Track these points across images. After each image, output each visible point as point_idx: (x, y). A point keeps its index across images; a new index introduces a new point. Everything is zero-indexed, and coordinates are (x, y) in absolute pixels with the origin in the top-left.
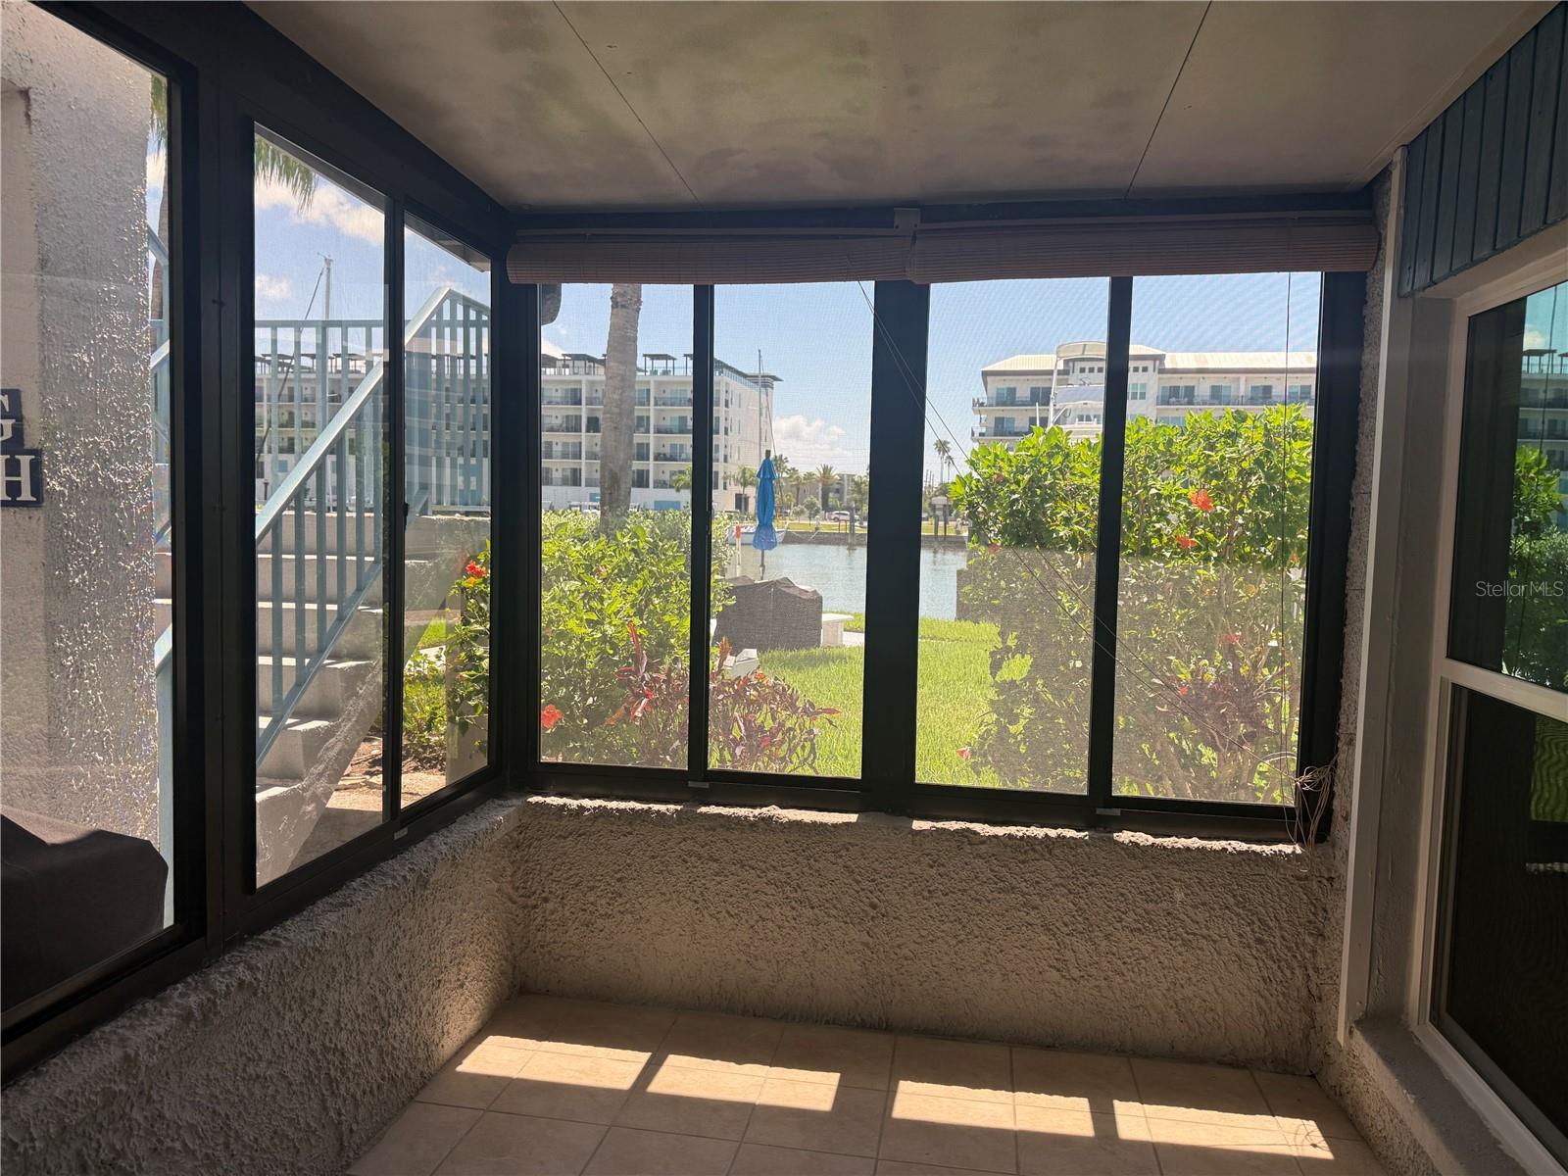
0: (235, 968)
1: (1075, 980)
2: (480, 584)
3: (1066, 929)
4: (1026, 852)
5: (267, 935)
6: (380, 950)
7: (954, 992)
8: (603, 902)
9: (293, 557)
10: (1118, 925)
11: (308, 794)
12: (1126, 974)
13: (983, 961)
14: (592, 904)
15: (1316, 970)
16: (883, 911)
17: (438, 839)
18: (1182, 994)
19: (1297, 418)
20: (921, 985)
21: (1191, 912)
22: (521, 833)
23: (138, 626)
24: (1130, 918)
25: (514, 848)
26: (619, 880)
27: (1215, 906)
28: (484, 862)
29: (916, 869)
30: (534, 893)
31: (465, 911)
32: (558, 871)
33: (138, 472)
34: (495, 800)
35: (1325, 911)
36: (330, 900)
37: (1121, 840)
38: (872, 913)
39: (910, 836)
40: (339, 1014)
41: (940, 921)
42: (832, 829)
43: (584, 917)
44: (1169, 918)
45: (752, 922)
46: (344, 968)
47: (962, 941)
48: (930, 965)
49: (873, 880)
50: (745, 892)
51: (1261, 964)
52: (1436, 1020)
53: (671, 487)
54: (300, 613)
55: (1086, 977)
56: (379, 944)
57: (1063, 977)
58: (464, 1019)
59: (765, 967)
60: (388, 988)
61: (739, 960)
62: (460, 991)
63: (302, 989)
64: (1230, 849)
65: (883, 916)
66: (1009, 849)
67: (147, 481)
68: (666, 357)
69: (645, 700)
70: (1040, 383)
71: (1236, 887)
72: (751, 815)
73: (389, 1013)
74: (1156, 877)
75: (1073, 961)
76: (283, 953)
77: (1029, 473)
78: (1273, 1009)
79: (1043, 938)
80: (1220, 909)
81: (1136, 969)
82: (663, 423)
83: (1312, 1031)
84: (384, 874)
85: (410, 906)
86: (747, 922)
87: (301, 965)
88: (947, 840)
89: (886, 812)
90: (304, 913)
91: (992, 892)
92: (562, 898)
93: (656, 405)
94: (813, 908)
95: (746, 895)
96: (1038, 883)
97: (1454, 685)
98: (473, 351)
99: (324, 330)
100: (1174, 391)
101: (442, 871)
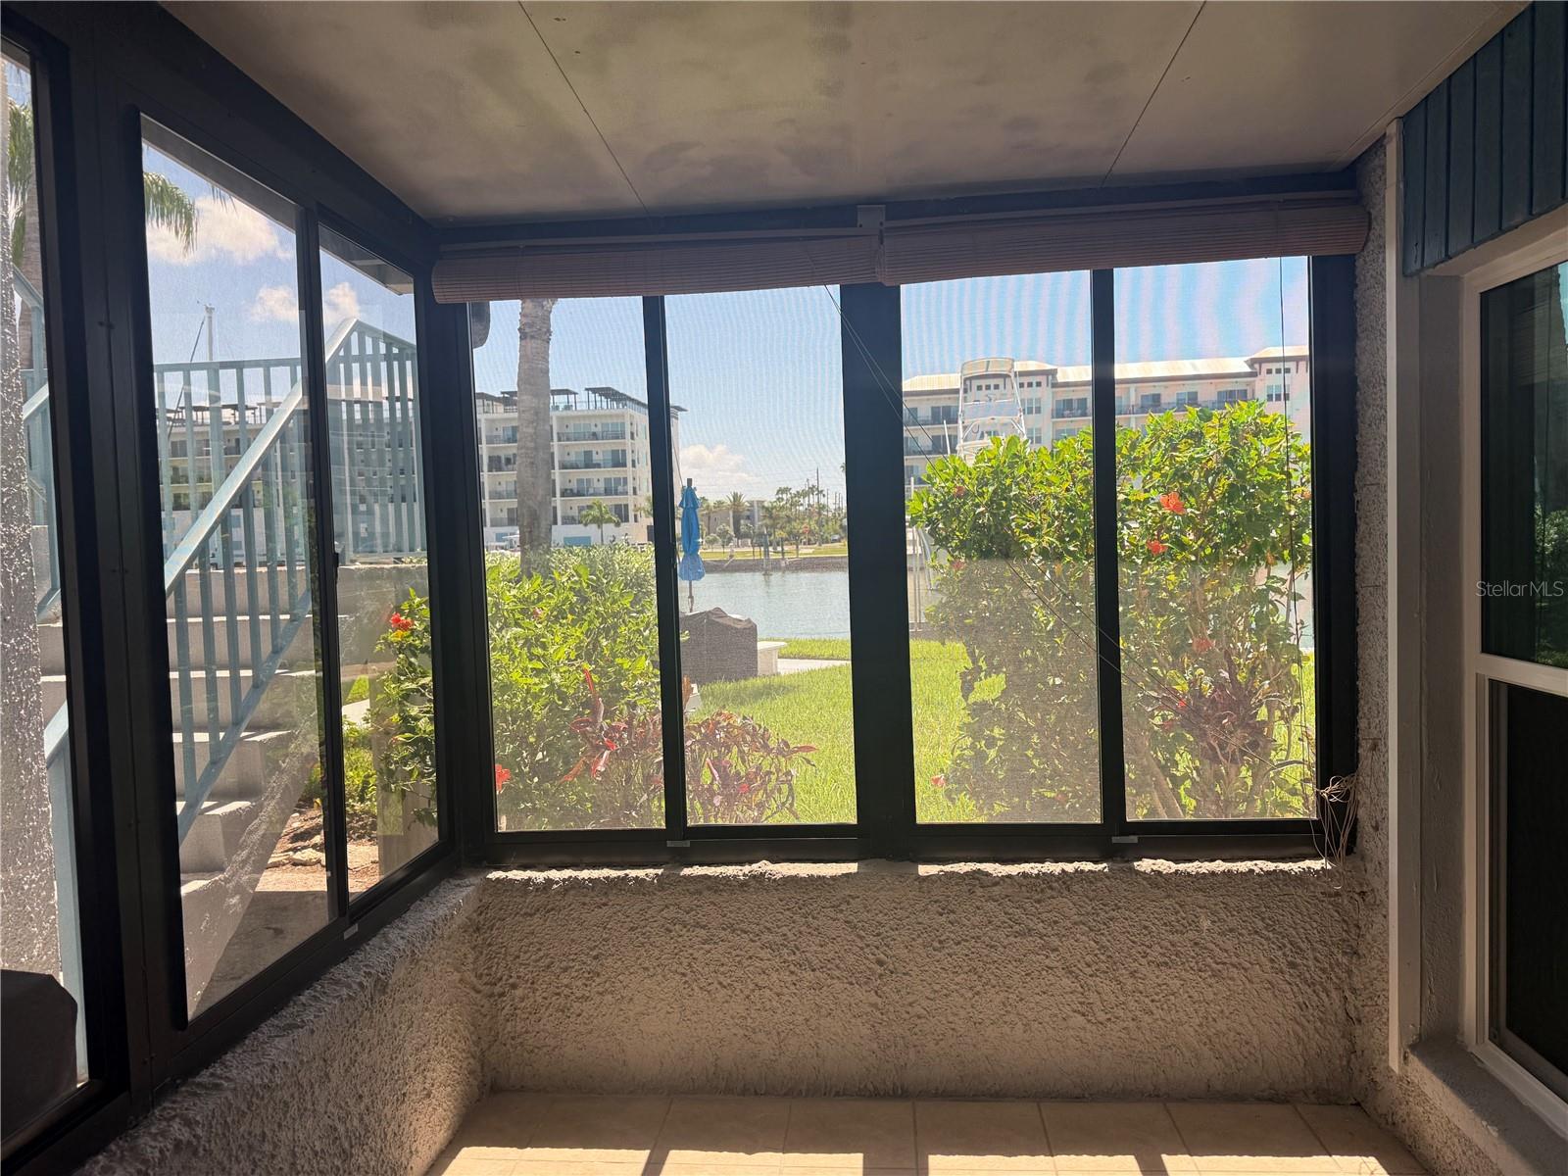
0: (169, 1126)
1: (1102, 1024)
2: (408, 637)
3: (1089, 969)
4: (1042, 891)
5: (204, 1077)
6: (337, 1070)
7: (972, 1048)
8: (579, 983)
9: (200, 620)
10: (1144, 961)
11: (230, 886)
12: (1155, 1012)
13: (1002, 1012)
14: (566, 986)
15: (1354, 991)
16: (891, 967)
17: (393, 933)
18: (1214, 1028)
19: (1260, 414)
20: (937, 1044)
21: (1219, 940)
22: (480, 914)
23: (22, 712)
24: (1155, 953)
25: (475, 932)
26: (596, 958)
27: (1244, 931)
28: (444, 953)
29: (924, 918)
30: (501, 979)
31: (427, 1010)
32: (525, 953)
33: (14, 536)
34: (451, 880)
35: (1358, 927)
36: (276, 1022)
37: (1143, 870)
38: (879, 970)
39: (917, 883)
40: (294, 1155)
41: (954, 973)
42: (831, 882)
43: (558, 1001)
44: (1197, 949)
45: (747, 992)
46: (297, 1099)
47: (978, 993)
48: (944, 1022)
49: (878, 935)
50: (738, 959)
51: (1295, 989)
52: (1496, 1038)
53: (580, 522)
54: (211, 682)
55: (1113, 1019)
56: (336, 1064)
57: (1089, 1021)
58: (433, 1132)
59: (765, 1040)
60: (348, 1113)
61: (735, 1034)
62: (427, 1101)
63: (250, 1133)
64: (1257, 871)
65: (892, 972)
66: (1023, 888)
67: (25, 544)
68: (567, 392)
69: (607, 753)
70: (943, 402)
71: (1264, 910)
72: (740, 873)
73: (351, 1142)
74: (1181, 906)
75: (1099, 1003)
76: (226, 1098)
77: (993, 485)
78: (1311, 1036)
79: (1066, 981)
80: (1249, 934)
81: (1165, 1006)
82: (567, 458)
83: (1353, 1056)
84: (337, 982)
85: (367, 1014)
86: (742, 992)
87: (248, 1108)
88: (957, 884)
89: (888, 858)
90: (247, 1042)
91: (1007, 936)
92: (533, 983)
93: (559, 440)
94: (814, 970)
95: (739, 962)
96: (1056, 922)
97: (1491, 681)
98: (397, 393)
99: (217, 372)
100: (1068, 403)
101: (400, 973)
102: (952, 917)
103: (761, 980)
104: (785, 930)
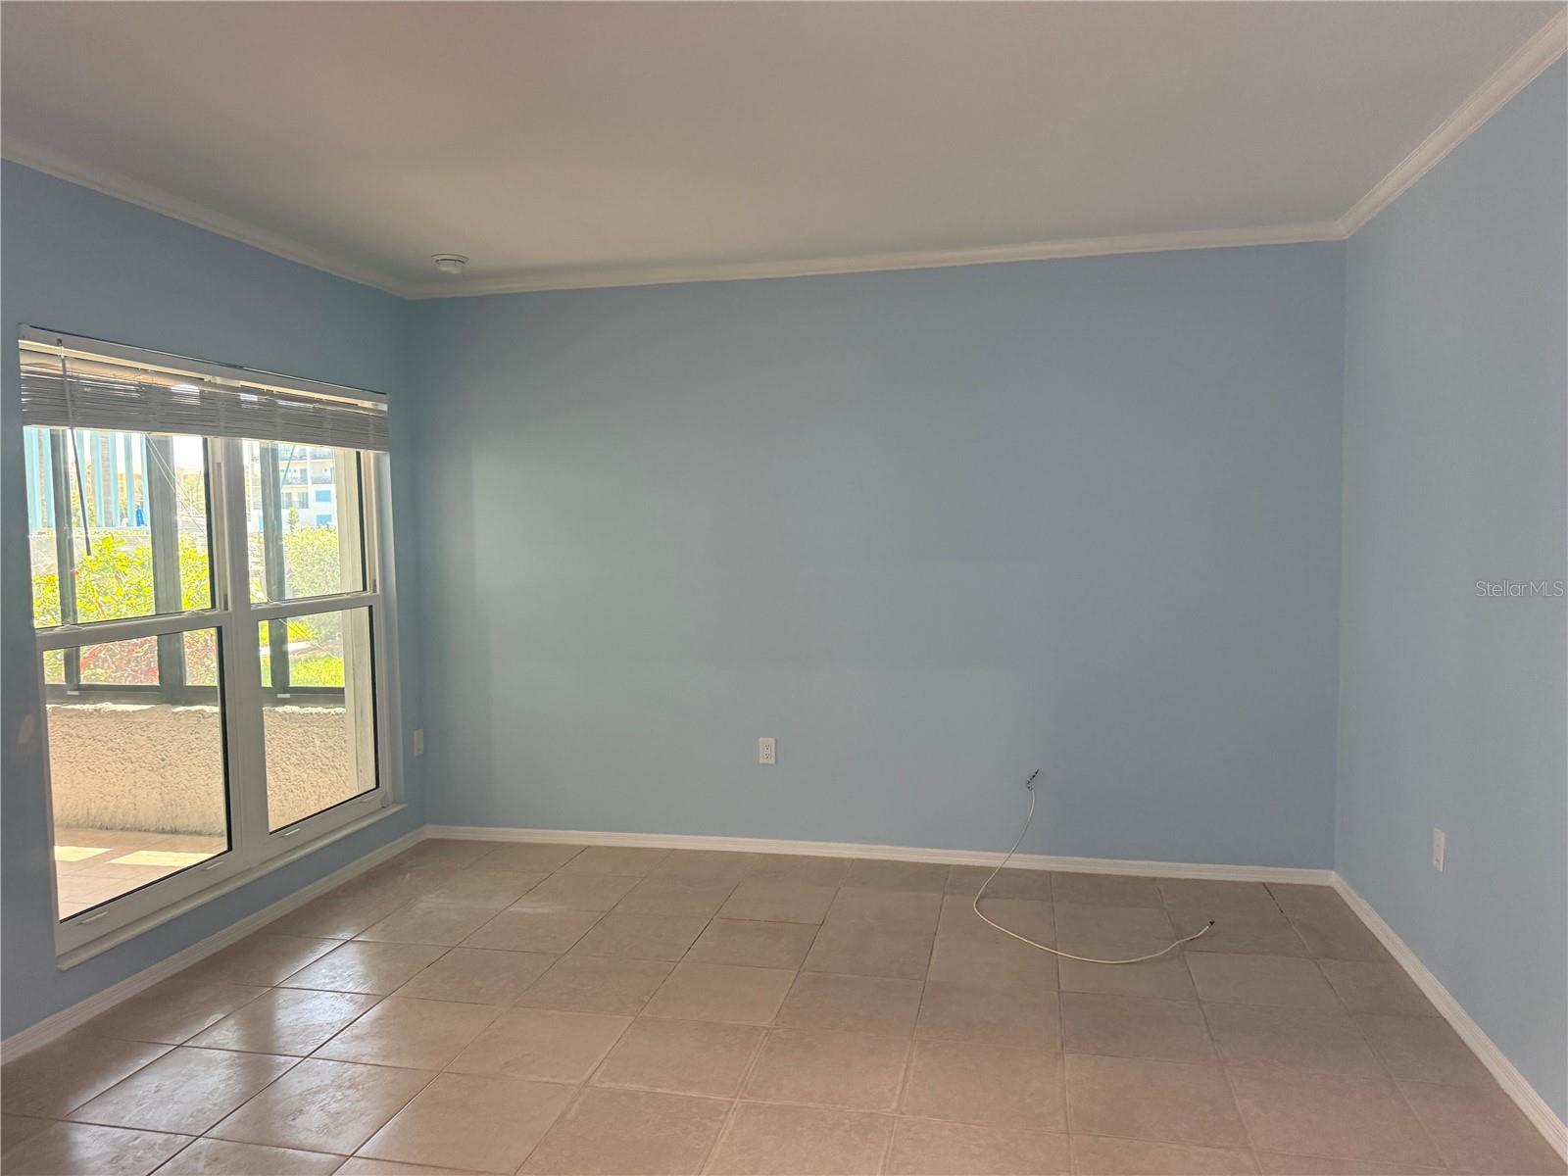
16: (169, 762)
29: (184, 736)
38: (163, 764)
44: (313, 757)
50: (97, 755)
65: (169, 765)
86: (99, 773)
94: (132, 763)
102: (198, 736)
103: (107, 767)
104: (118, 740)
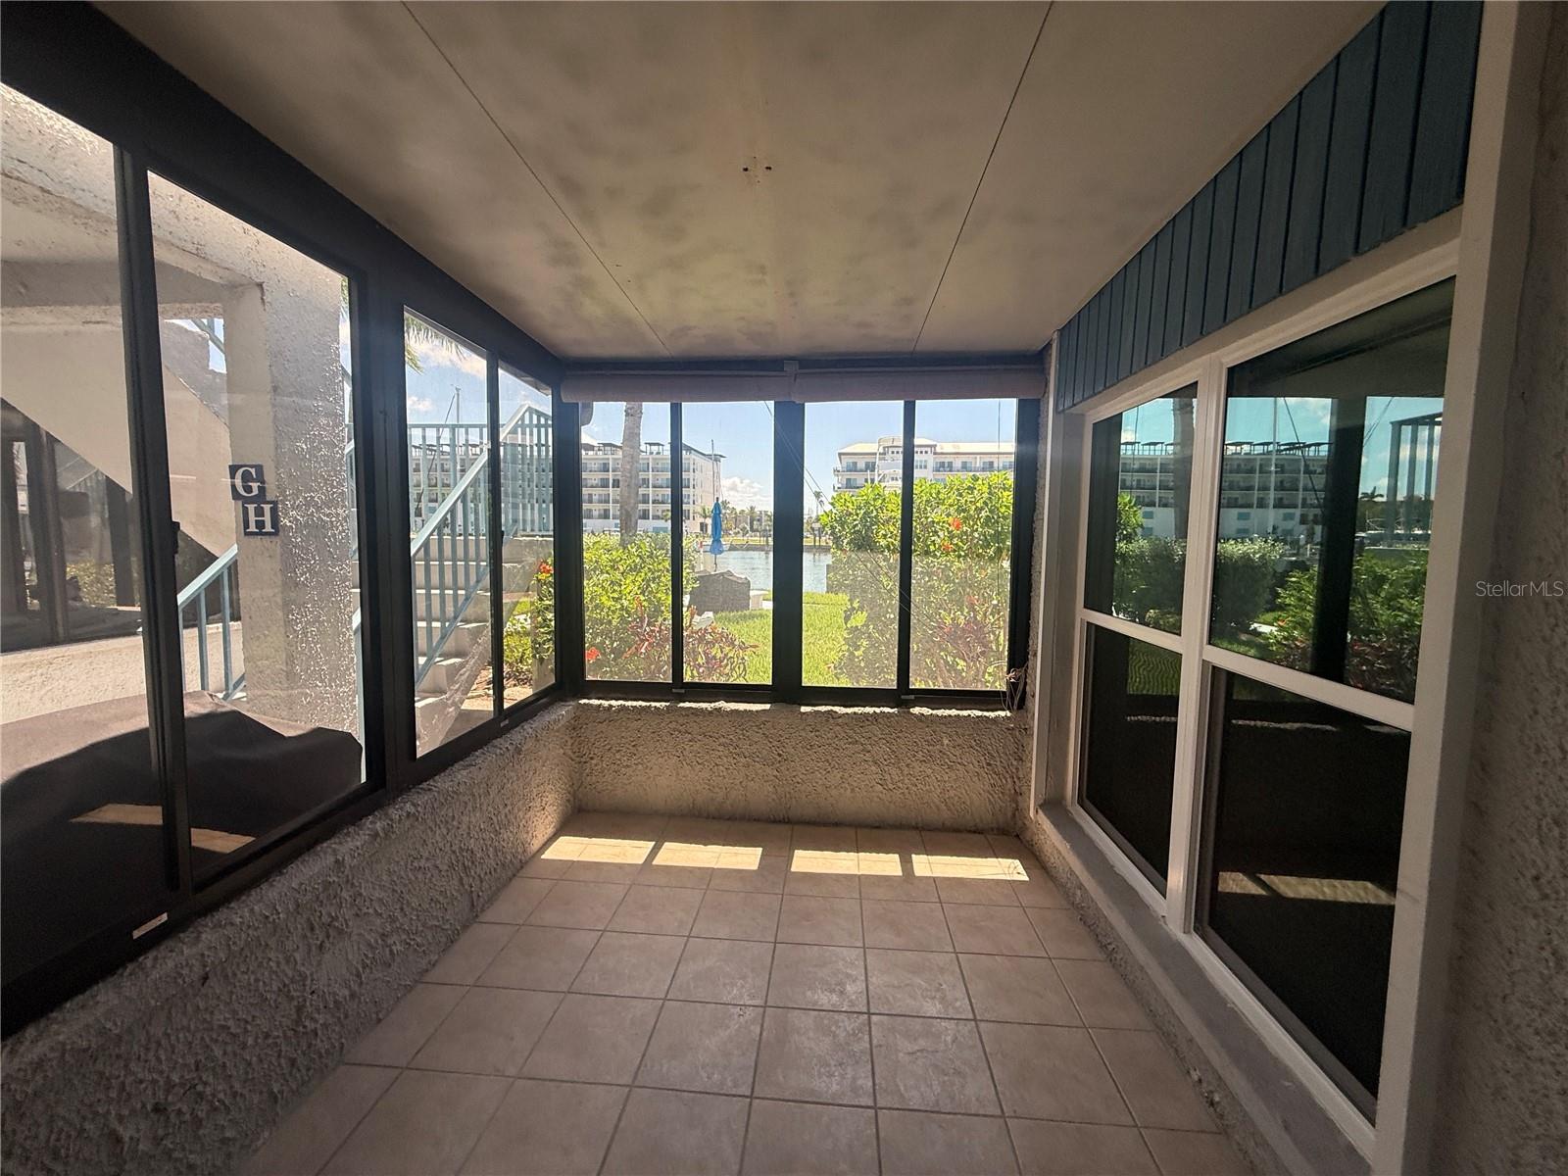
0: (405, 806)
1: (890, 790)
2: (548, 577)
3: (885, 762)
4: (864, 721)
5: (424, 785)
6: (494, 791)
8: (625, 758)
9: (437, 563)
10: (913, 759)
11: (449, 702)
12: (918, 785)
13: (841, 782)
14: (619, 760)
15: (1019, 779)
16: (785, 758)
17: (527, 726)
18: (948, 795)
19: (1005, 479)
20: (807, 797)
21: (952, 750)
22: (576, 721)
23: (342, 604)
24: (920, 755)
25: (572, 730)
26: (634, 746)
27: (965, 746)
28: (555, 738)
29: (803, 733)
30: (585, 754)
31: (544, 766)
32: (598, 742)
33: (339, 514)
34: (560, 702)
35: (1023, 746)
36: (462, 764)
37: (915, 713)
38: (779, 759)
39: (799, 715)
40: (469, 828)
41: (817, 761)
42: (756, 713)
43: (614, 767)
44: (941, 754)
45: (711, 767)
46: (471, 802)
47: (829, 772)
48: (811, 786)
49: (779, 741)
50: (707, 750)
51: (990, 777)
52: (1080, 802)
53: (660, 519)
54: (443, 596)
55: (897, 788)
56: (493, 787)
57: (884, 789)
58: (546, 828)
59: (719, 792)
60: (499, 812)
62: (543, 812)
63: (446, 815)
64: (972, 715)
65: (785, 760)
66: (854, 720)
67: (344, 519)
68: (658, 444)
69: (647, 643)
70: (870, 459)
71: (976, 736)
72: (709, 707)
73: (500, 827)
74: (933, 731)
75: (890, 780)
76: (434, 795)
77: (863, 509)
78: (996, 801)
79: (873, 768)
80: (968, 748)
81: (923, 783)
82: (656, 482)
83: (1017, 812)
84: (496, 746)
85: (511, 764)
86: (708, 767)
87: (445, 801)
88: (820, 716)
89: (786, 703)
90: (447, 771)
91: (845, 744)
92: (601, 757)
93: (652, 471)
94: (745, 758)
95: (707, 752)
96: (870, 738)
97: (1088, 623)
98: (543, 442)
99: (454, 430)
100: (942, 464)
101: (530, 744)
102: (817, 733)
103: (718, 761)
104: (731, 737)
